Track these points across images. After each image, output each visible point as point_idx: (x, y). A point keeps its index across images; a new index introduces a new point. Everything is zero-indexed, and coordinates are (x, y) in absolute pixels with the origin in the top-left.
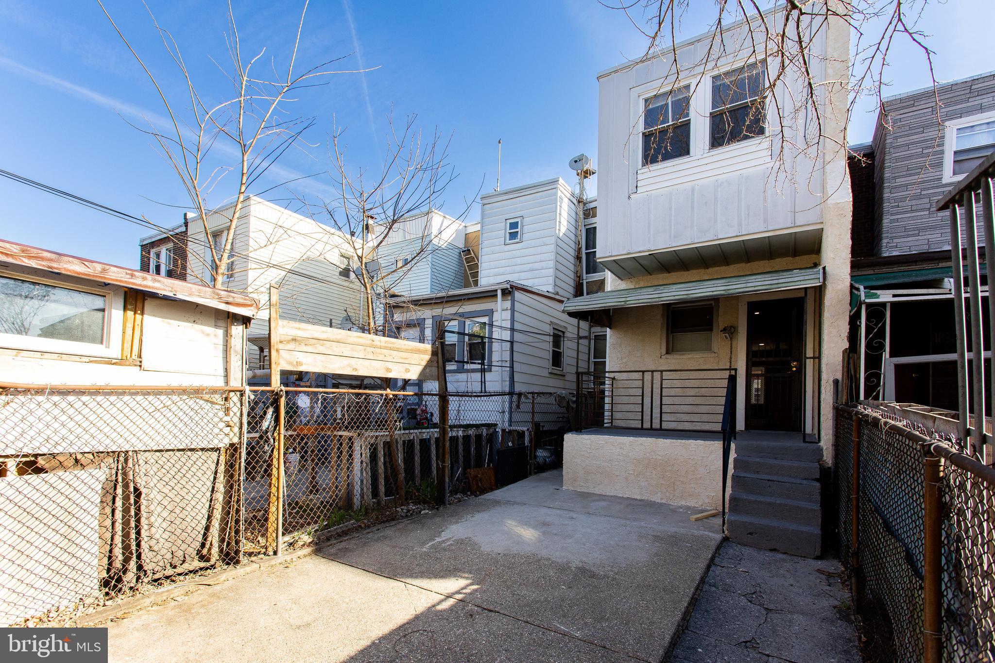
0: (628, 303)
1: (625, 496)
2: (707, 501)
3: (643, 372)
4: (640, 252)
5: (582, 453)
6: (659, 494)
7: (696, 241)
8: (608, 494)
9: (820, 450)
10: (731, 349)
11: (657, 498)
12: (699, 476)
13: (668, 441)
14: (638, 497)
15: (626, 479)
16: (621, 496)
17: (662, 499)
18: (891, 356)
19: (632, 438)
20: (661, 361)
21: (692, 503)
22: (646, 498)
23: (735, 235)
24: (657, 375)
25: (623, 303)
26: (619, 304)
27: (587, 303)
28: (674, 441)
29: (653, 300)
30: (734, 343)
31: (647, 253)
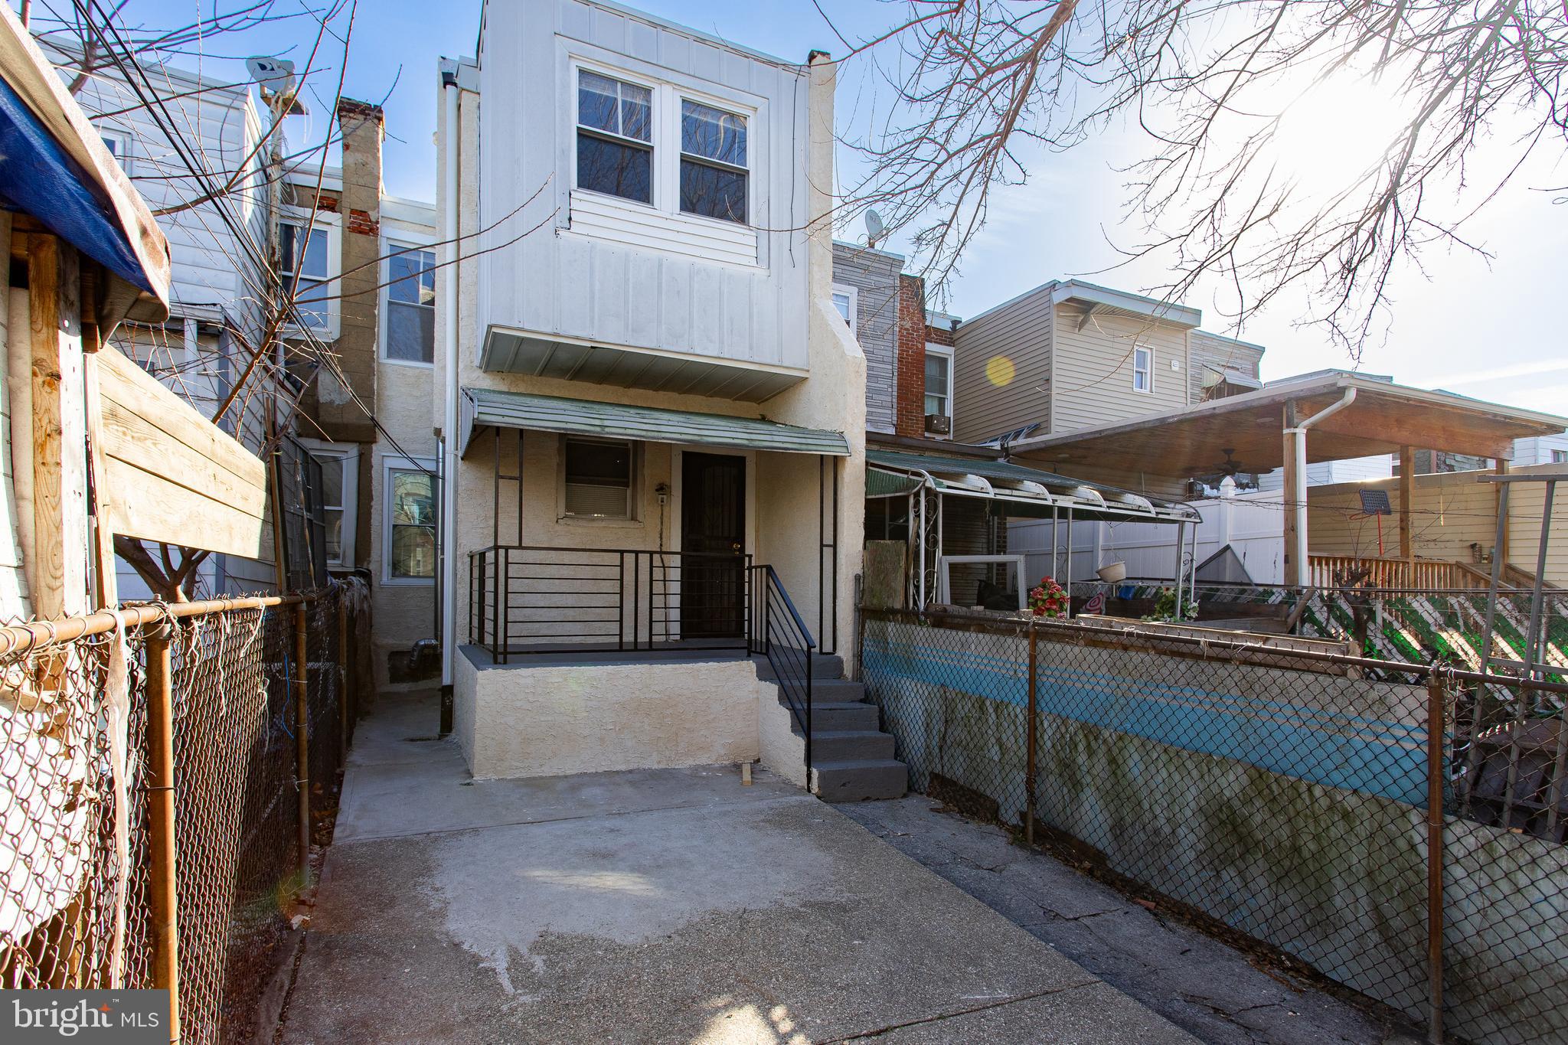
0: (607, 430)
1: (600, 770)
2: (723, 752)
3: (622, 552)
4: (577, 338)
5: (519, 704)
6: (655, 754)
7: (665, 347)
8: (568, 772)
9: (840, 661)
10: (662, 519)
11: (653, 763)
12: (712, 716)
13: (669, 667)
14: (623, 767)
15: (602, 740)
16: (594, 771)
17: (659, 762)
18: (944, 554)
19: (610, 668)
20: (557, 528)
21: (703, 760)
22: (635, 766)
23: (715, 354)
24: (644, 559)
25: (598, 429)
26: (592, 428)
27: (528, 415)
28: (677, 666)
29: (650, 434)
30: (666, 509)
31: (589, 344)
